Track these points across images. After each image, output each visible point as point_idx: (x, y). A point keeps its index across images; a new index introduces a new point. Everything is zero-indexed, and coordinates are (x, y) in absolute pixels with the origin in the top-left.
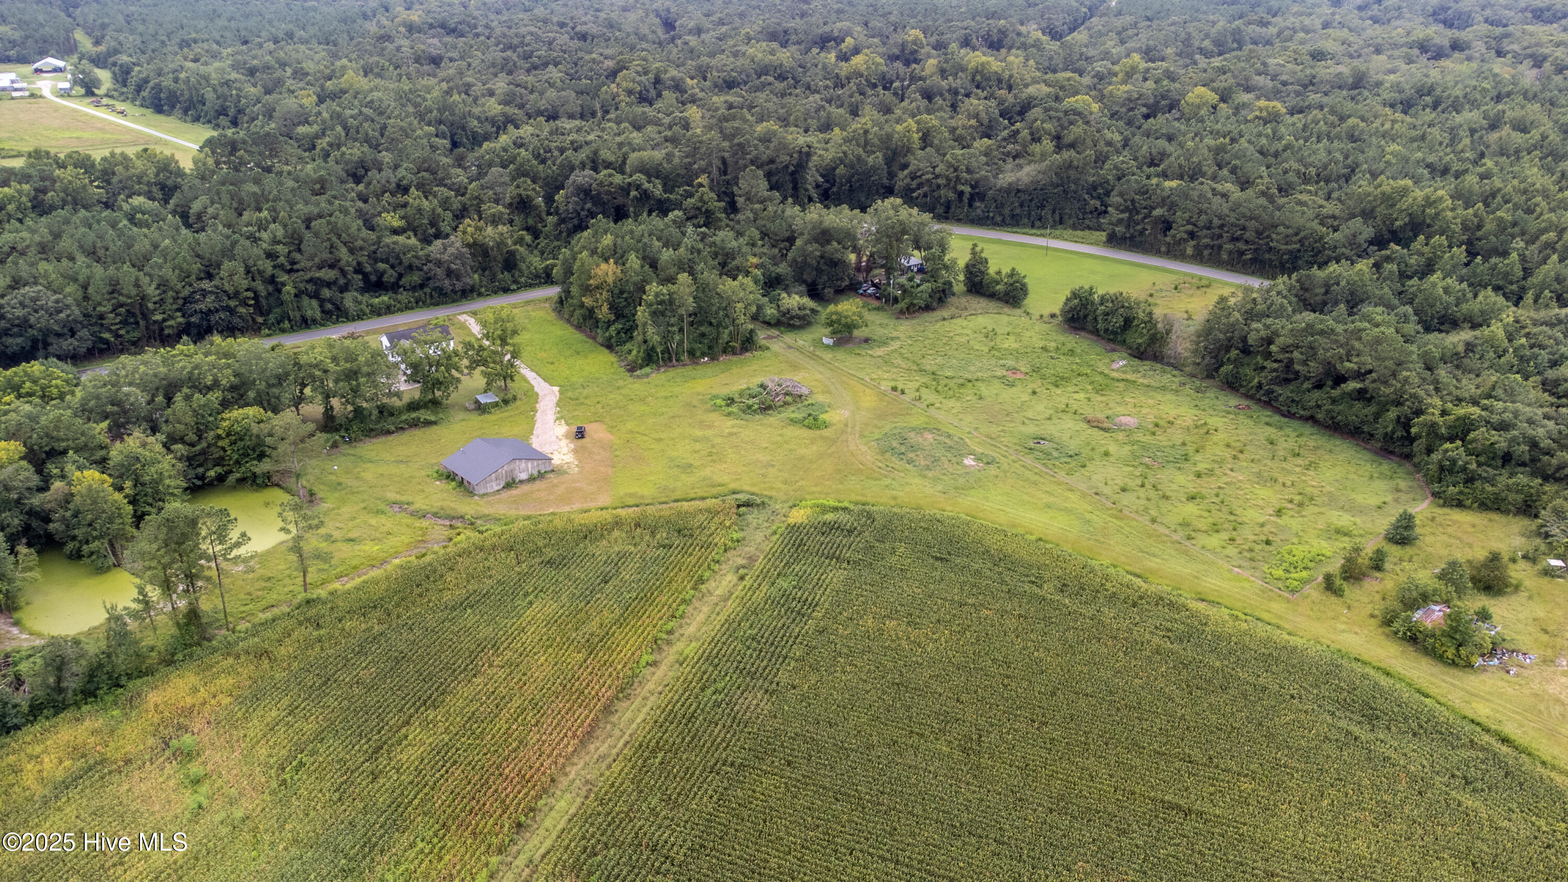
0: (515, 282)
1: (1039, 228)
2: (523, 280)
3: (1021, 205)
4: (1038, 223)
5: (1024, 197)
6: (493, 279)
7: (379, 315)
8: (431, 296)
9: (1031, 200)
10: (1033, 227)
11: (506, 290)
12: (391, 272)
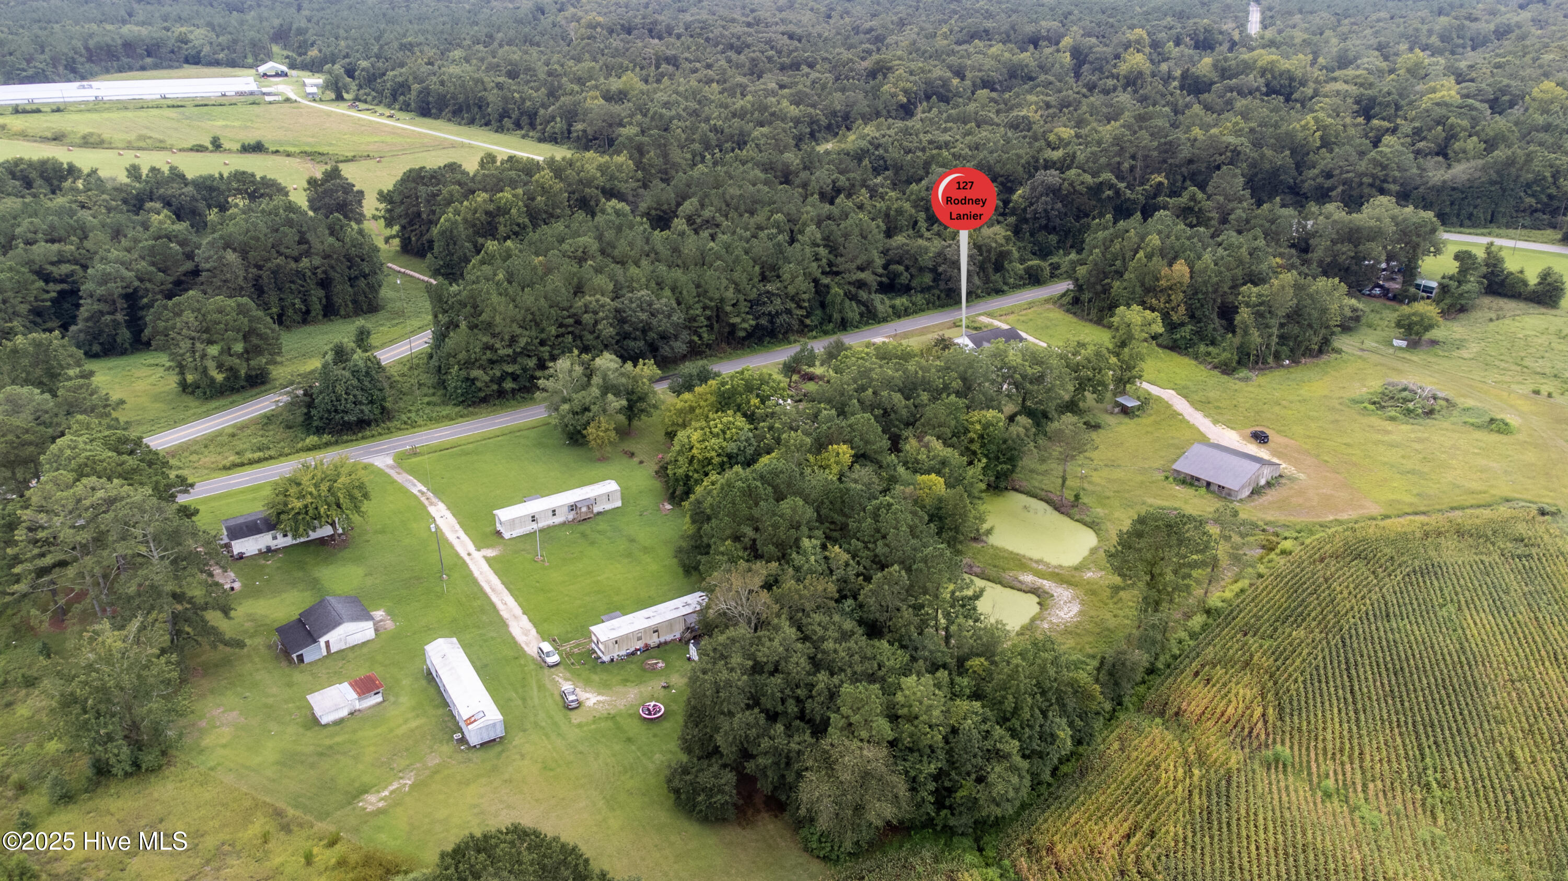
0: (1005, 283)
1: (1468, 227)
2: (1012, 280)
3: (1452, 204)
4: (1467, 222)
5: (1457, 195)
6: (987, 281)
7: (899, 317)
8: (939, 298)
9: (1463, 199)
10: (1461, 225)
11: (999, 292)
12: (906, 274)
